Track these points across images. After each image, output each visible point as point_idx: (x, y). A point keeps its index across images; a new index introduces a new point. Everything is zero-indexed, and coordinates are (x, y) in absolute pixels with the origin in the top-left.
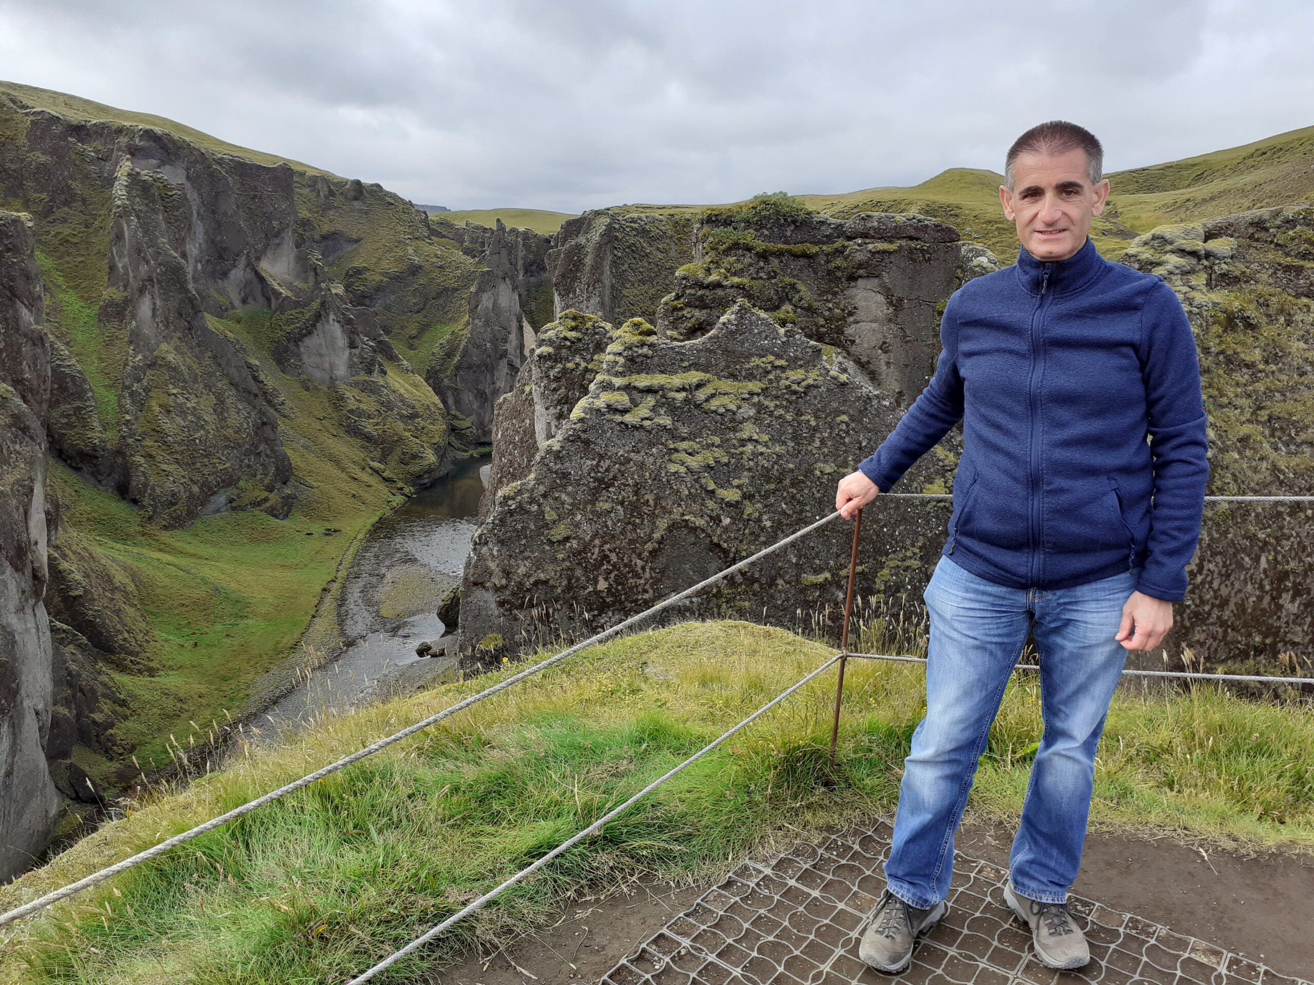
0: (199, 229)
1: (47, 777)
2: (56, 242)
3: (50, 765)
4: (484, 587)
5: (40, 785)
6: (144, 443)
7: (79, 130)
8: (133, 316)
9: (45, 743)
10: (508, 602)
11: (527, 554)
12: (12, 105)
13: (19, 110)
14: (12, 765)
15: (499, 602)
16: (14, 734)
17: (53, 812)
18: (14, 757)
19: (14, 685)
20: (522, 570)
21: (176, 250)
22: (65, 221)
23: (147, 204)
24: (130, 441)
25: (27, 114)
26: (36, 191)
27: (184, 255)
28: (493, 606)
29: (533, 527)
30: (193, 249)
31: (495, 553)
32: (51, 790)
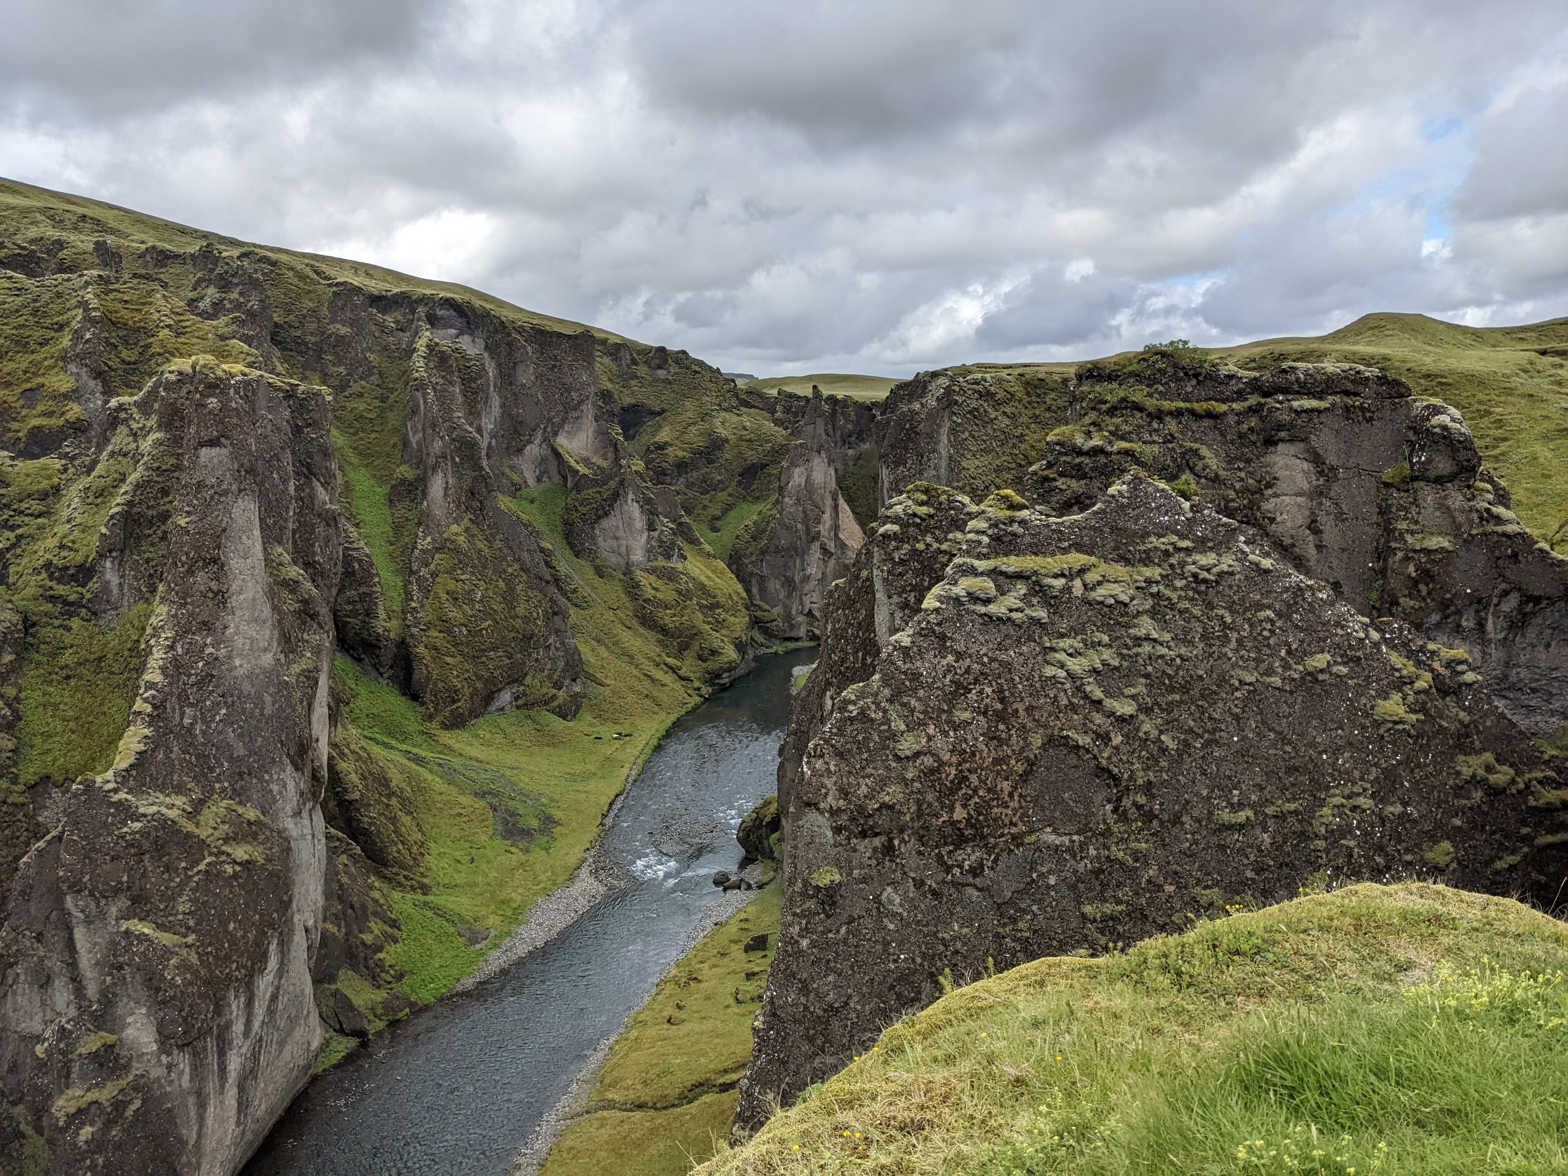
0: (496, 401)
1: (312, 1005)
2: (351, 417)
3: (315, 990)
4: (818, 809)
5: (305, 1012)
6: (430, 633)
7: (378, 301)
8: (425, 495)
9: (312, 966)
10: (846, 828)
11: (869, 771)
12: (315, 276)
13: (322, 281)
14: (278, 988)
15: (836, 828)
16: (282, 952)
17: (315, 1045)
18: (280, 979)
19: (285, 898)
20: (864, 790)
21: (471, 424)
22: (361, 395)
23: (443, 377)
24: (414, 630)
25: (329, 285)
26: (334, 365)
27: (479, 430)
28: (829, 834)
29: (877, 739)
30: (488, 423)
31: (832, 768)
32: (314, 1019)
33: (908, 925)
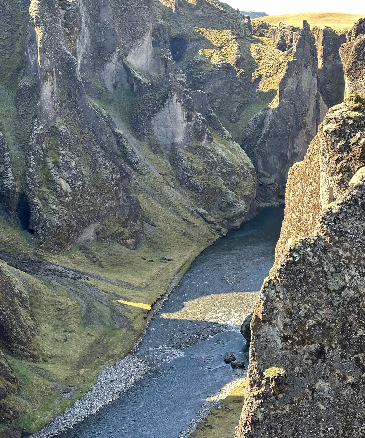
4: (271, 324)
10: (290, 338)
15: (282, 337)
20: (303, 312)
28: (279, 341)
33: (334, 407)
